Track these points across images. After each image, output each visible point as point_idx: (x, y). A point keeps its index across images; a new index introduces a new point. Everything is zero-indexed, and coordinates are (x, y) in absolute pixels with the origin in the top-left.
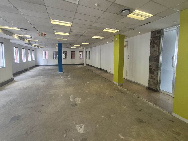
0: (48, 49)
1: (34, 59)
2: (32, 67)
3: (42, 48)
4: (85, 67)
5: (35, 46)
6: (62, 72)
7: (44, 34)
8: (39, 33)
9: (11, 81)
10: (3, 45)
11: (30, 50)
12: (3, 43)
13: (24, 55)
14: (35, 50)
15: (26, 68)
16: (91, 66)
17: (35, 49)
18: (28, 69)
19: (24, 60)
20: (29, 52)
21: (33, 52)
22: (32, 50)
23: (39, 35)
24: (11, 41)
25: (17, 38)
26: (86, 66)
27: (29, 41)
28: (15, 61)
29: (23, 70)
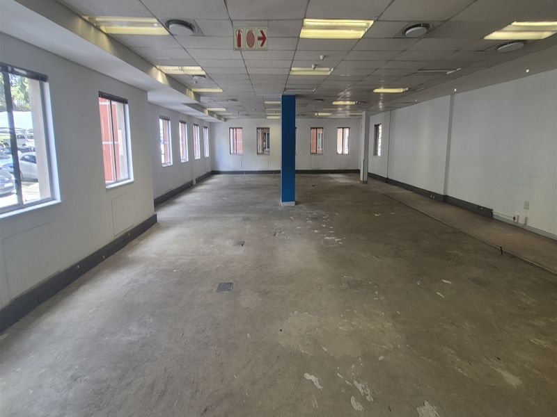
0: (244, 121)
1: (207, 155)
2: (202, 177)
3: (227, 121)
4: (365, 182)
5: (211, 113)
6: (292, 204)
7: (259, 39)
8: (239, 36)
9: (148, 226)
10: (127, 106)
11: (197, 125)
12: (128, 102)
13: (184, 143)
14: (211, 127)
15: (189, 180)
16: (388, 181)
17: (210, 123)
18: (194, 183)
19: (185, 157)
20: (196, 131)
21: (206, 132)
22: (203, 125)
23: (239, 45)
24: (151, 97)
25: (164, 80)
26: (366, 180)
27: (198, 95)
28: (163, 161)
29: (180, 187)
